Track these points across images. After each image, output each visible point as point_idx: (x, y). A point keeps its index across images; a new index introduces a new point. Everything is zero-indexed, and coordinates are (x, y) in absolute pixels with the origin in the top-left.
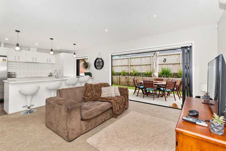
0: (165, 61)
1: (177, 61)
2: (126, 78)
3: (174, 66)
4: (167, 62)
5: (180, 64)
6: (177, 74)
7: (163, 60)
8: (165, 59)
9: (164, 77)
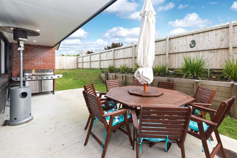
0: (192, 45)
1: (221, 44)
2: (123, 76)
3: (213, 54)
4: (198, 47)
5: (228, 48)
6: (220, 71)
7: (189, 42)
8: (193, 42)
9: (186, 77)
